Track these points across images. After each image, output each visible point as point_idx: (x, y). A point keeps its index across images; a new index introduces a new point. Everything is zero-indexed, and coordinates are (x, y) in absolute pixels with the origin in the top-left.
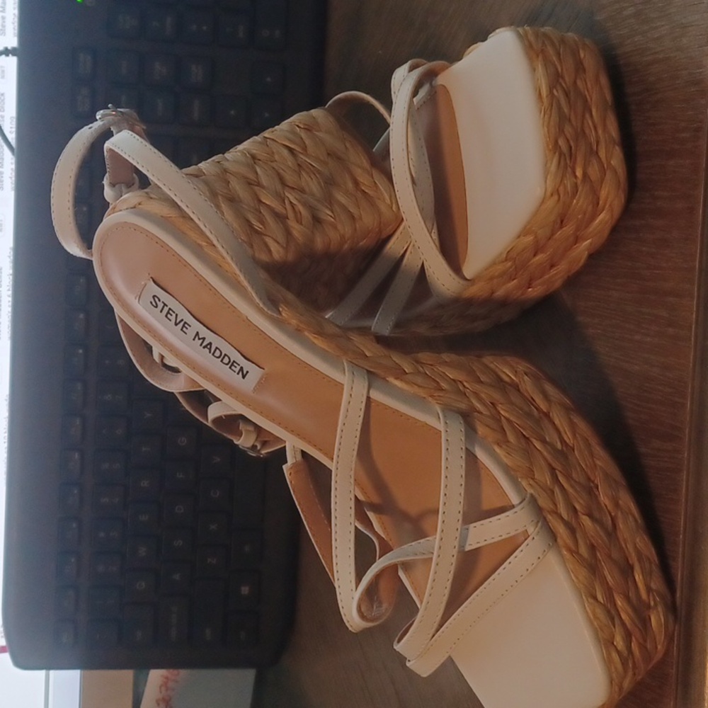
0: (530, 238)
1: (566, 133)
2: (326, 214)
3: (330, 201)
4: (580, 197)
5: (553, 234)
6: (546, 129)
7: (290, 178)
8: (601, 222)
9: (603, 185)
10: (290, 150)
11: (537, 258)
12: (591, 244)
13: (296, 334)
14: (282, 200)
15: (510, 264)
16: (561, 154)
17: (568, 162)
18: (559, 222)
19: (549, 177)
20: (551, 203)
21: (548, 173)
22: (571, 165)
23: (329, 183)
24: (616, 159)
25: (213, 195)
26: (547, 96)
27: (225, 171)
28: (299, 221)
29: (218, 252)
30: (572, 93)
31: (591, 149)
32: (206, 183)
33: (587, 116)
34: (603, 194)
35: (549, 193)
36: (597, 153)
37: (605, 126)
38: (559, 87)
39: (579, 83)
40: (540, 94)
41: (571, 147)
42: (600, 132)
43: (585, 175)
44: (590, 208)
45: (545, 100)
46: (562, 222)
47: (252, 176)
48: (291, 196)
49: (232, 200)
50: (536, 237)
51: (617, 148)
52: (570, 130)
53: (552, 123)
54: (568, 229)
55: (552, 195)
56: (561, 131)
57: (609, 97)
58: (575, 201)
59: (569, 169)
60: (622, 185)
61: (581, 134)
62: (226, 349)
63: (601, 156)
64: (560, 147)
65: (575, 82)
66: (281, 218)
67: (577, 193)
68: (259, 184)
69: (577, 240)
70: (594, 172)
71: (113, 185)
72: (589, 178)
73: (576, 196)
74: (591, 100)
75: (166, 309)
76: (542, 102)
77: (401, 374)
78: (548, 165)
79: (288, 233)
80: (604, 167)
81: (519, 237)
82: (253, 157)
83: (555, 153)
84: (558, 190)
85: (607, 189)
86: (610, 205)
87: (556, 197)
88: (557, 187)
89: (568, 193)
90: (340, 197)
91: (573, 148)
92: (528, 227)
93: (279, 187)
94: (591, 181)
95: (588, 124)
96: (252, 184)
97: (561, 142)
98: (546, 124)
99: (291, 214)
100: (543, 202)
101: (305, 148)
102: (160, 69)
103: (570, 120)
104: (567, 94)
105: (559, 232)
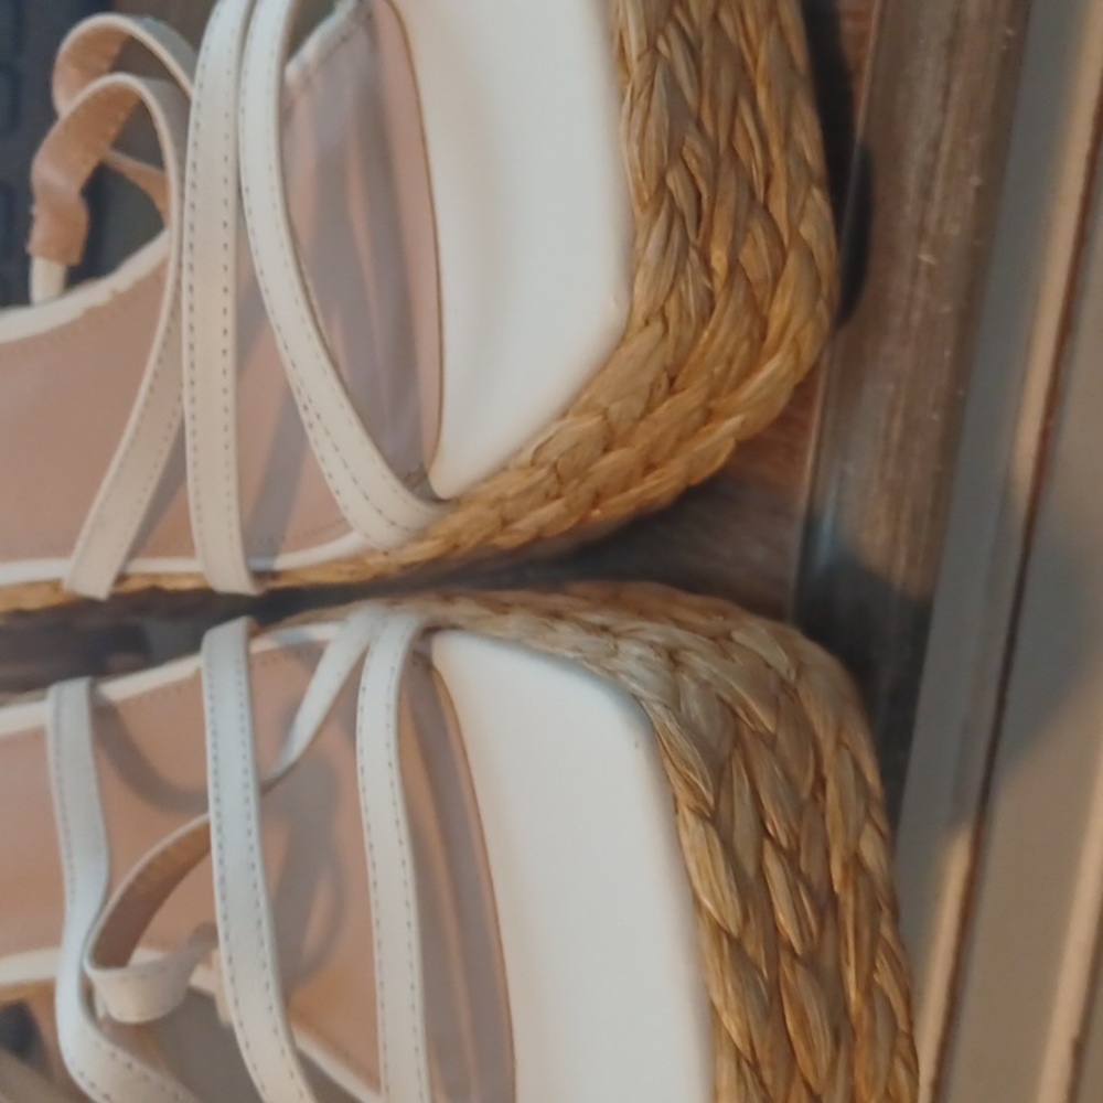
0: (591, 422)
1: (688, 157)
4: (719, 324)
5: (649, 409)
6: (636, 149)
8: (771, 378)
9: (779, 291)
11: (612, 457)
12: (743, 423)
15: (542, 472)
16: (674, 213)
17: (692, 236)
18: (664, 383)
19: (639, 277)
20: (643, 341)
21: (638, 265)
22: (699, 243)
24: (814, 223)
26: (639, 58)
30: (706, 48)
31: (753, 195)
33: (745, 108)
34: (778, 311)
35: (639, 319)
36: (766, 207)
37: (787, 133)
38: (672, 33)
39: (726, 20)
40: (622, 50)
41: (699, 197)
42: (775, 151)
43: (734, 266)
44: (745, 347)
45: (635, 68)
46: (672, 381)
50: (606, 417)
51: (817, 194)
52: (699, 149)
53: (652, 133)
54: (690, 399)
55: (647, 323)
56: (675, 152)
57: (800, 56)
58: (706, 334)
59: (693, 255)
60: (825, 290)
61: (725, 157)
63: (776, 216)
64: (672, 198)
65: (715, 18)
67: (712, 309)
69: (709, 415)
70: (756, 258)
72: (744, 271)
73: (709, 321)
74: (756, 62)
76: (627, 70)
78: (639, 244)
80: (782, 242)
81: (564, 415)
83: (657, 213)
84: (663, 309)
85: (787, 301)
86: (795, 340)
87: (657, 327)
88: (661, 302)
89: (689, 315)
91: (705, 196)
92: (585, 397)
94: (748, 280)
95: (746, 131)
97: (674, 181)
98: (636, 131)
100: (623, 339)
103: (699, 125)
104: (693, 51)
105: (666, 405)
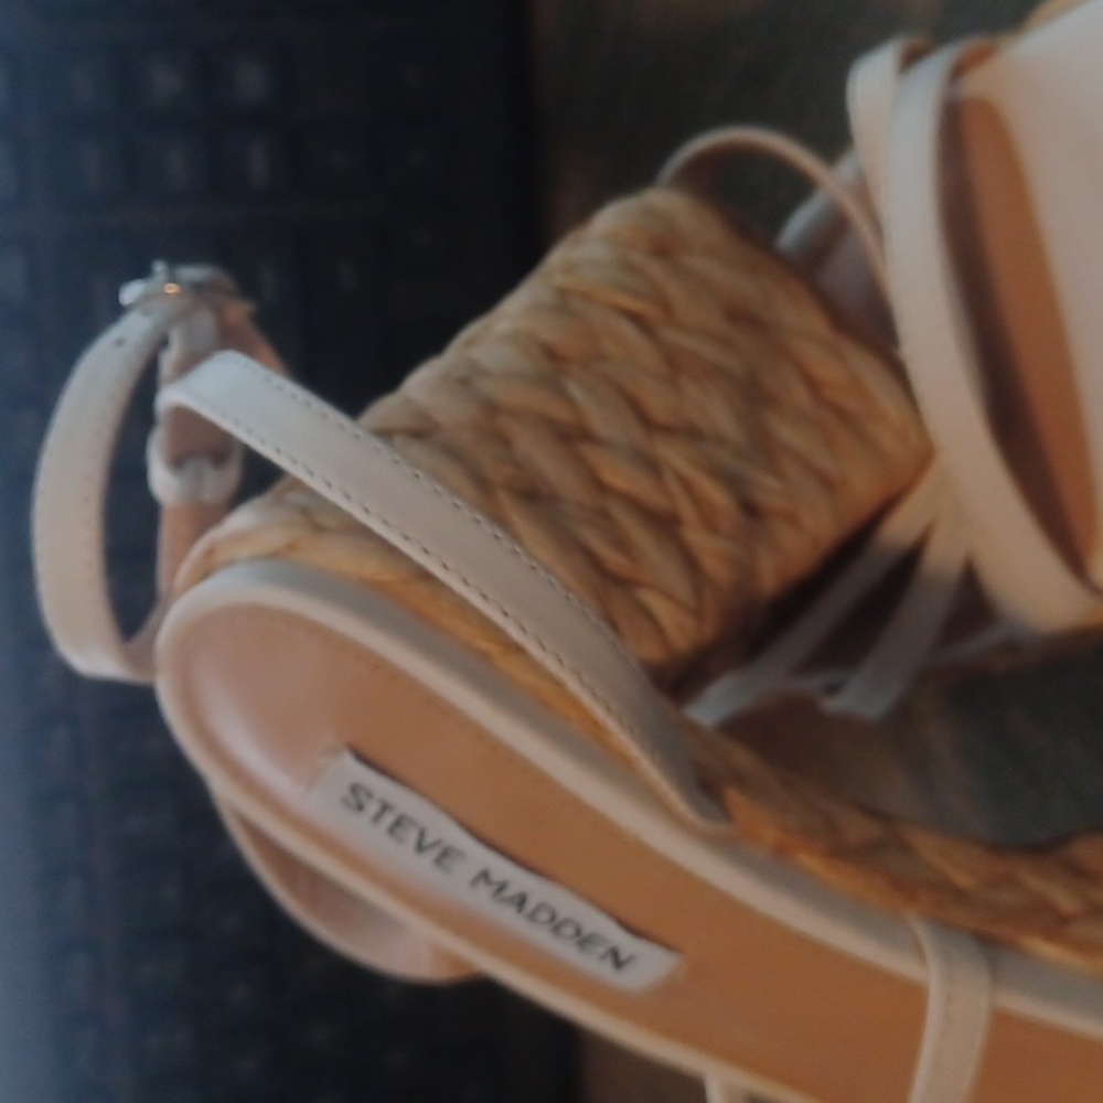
2: (768, 489)
3: (764, 448)
7: (658, 403)
10: (635, 318)
13: (776, 867)
14: (653, 467)
23: (753, 397)
25: (483, 489)
27: (491, 408)
28: (710, 523)
29: (535, 666)
32: (452, 452)
47: (561, 413)
48: (674, 456)
49: (533, 495)
62: (569, 905)
66: (665, 524)
68: (587, 436)
71: (177, 462)
75: (389, 819)
77: (1055, 925)
79: (690, 563)
82: (551, 354)
90: (787, 433)
93: (636, 433)
96: (571, 436)
99: (686, 510)
101: (666, 307)
102: (165, 81)
